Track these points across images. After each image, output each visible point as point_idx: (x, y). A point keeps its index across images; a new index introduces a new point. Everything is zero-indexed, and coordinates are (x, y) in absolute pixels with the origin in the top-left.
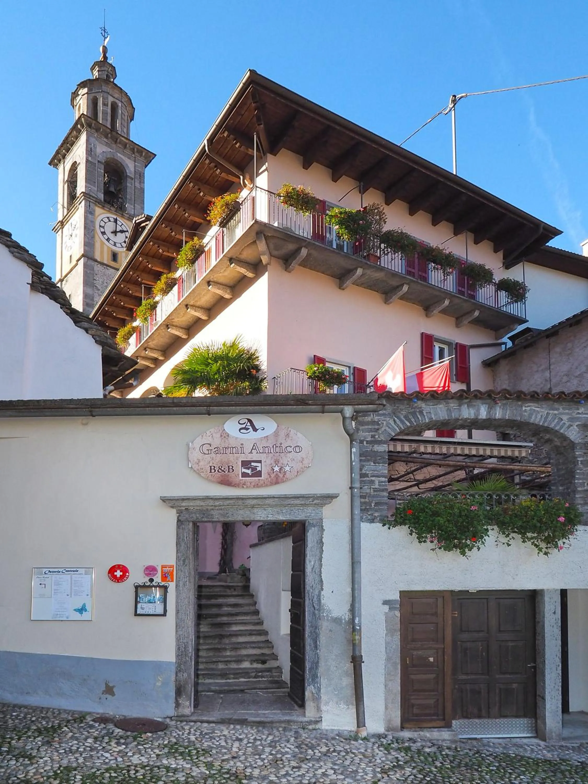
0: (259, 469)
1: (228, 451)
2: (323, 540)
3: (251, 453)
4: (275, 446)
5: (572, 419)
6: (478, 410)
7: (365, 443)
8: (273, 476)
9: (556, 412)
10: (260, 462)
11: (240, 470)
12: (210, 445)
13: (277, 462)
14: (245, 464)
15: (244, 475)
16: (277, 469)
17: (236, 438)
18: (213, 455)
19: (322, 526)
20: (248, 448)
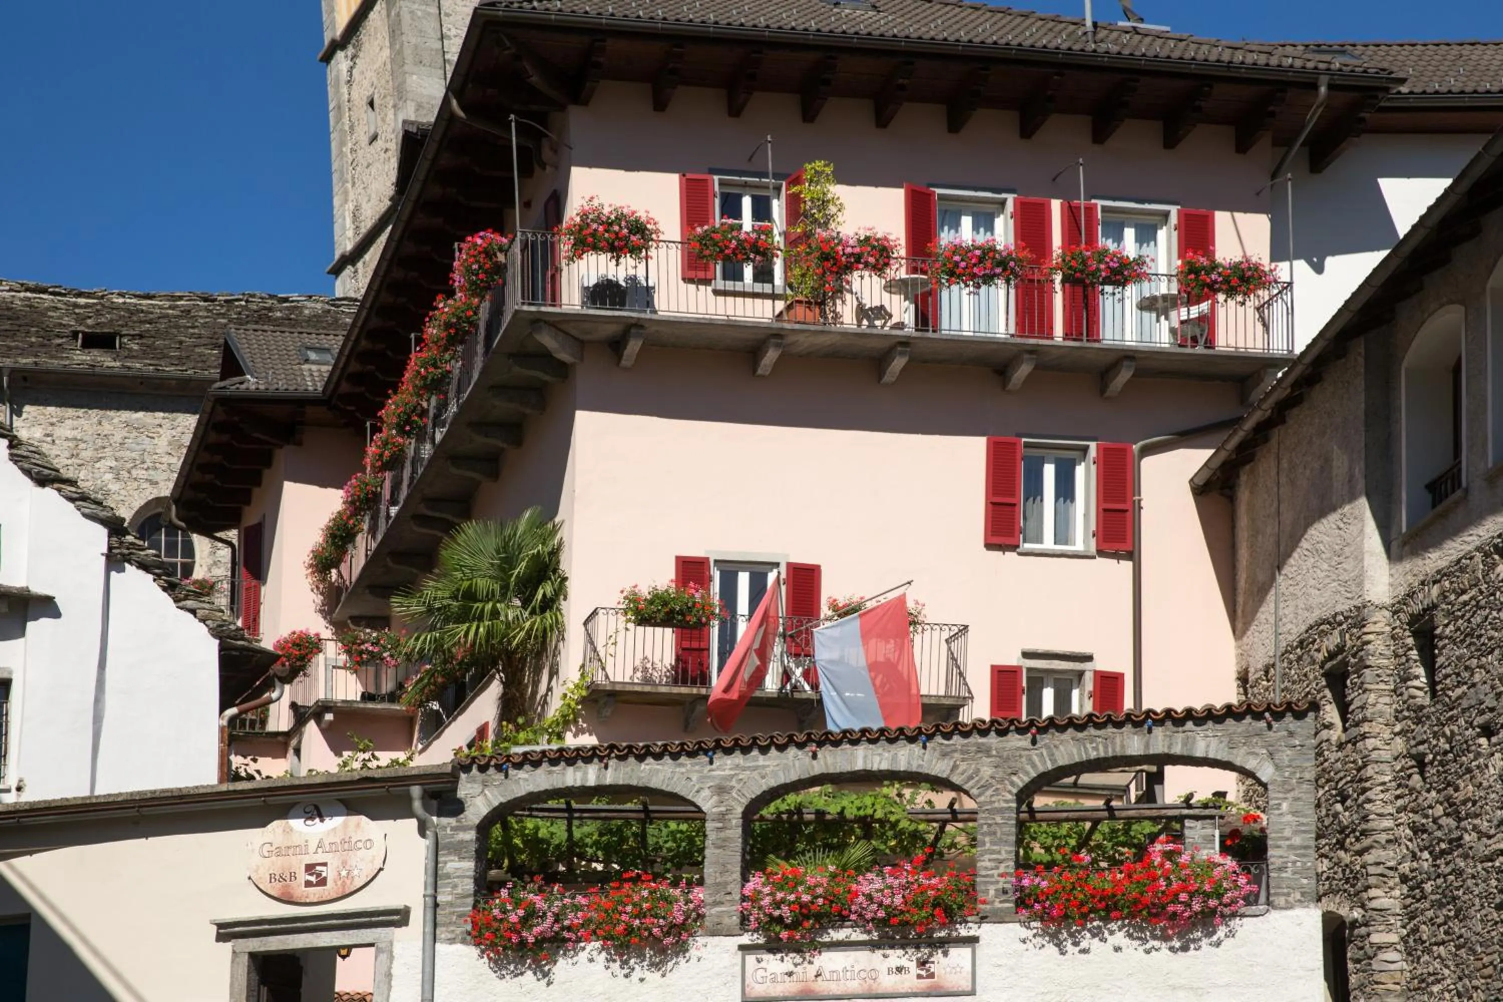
0: (324, 874)
1: (291, 851)
2: (393, 971)
3: (316, 853)
4: (344, 841)
5: (702, 779)
6: (586, 773)
7: (448, 830)
8: (339, 883)
9: (683, 770)
10: (325, 864)
11: (303, 877)
12: (271, 844)
13: (344, 863)
14: (310, 868)
15: (308, 884)
16: (344, 873)
17: (301, 833)
18: (274, 858)
19: (391, 952)
20: (312, 847)
